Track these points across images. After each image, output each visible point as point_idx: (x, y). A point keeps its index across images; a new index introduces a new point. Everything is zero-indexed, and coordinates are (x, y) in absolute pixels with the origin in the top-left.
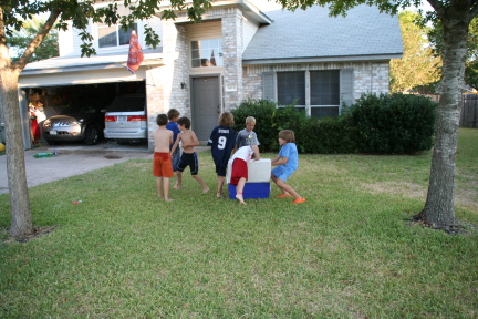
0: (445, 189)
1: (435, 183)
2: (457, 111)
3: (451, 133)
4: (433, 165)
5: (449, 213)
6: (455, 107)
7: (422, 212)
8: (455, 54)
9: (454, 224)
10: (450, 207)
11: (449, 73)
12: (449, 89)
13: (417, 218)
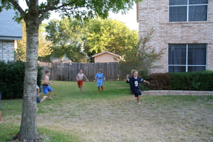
0: (30, 118)
1: (25, 115)
2: (35, 72)
3: (32, 85)
4: (23, 104)
5: (34, 132)
6: (34, 70)
7: (18, 134)
8: (32, 40)
9: (37, 137)
10: (34, 128)
11: (30, 50)
12: (30, 59)
13: (15, 138)
